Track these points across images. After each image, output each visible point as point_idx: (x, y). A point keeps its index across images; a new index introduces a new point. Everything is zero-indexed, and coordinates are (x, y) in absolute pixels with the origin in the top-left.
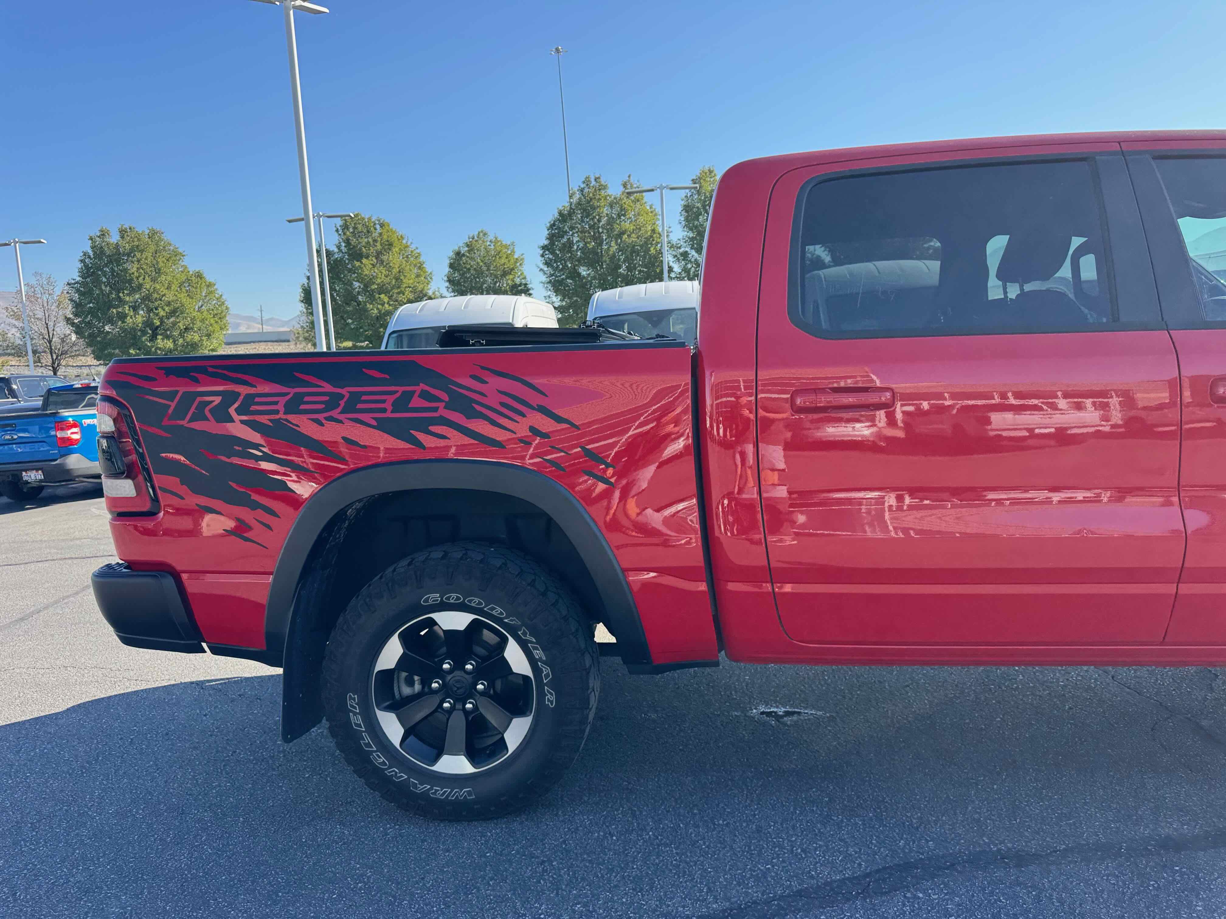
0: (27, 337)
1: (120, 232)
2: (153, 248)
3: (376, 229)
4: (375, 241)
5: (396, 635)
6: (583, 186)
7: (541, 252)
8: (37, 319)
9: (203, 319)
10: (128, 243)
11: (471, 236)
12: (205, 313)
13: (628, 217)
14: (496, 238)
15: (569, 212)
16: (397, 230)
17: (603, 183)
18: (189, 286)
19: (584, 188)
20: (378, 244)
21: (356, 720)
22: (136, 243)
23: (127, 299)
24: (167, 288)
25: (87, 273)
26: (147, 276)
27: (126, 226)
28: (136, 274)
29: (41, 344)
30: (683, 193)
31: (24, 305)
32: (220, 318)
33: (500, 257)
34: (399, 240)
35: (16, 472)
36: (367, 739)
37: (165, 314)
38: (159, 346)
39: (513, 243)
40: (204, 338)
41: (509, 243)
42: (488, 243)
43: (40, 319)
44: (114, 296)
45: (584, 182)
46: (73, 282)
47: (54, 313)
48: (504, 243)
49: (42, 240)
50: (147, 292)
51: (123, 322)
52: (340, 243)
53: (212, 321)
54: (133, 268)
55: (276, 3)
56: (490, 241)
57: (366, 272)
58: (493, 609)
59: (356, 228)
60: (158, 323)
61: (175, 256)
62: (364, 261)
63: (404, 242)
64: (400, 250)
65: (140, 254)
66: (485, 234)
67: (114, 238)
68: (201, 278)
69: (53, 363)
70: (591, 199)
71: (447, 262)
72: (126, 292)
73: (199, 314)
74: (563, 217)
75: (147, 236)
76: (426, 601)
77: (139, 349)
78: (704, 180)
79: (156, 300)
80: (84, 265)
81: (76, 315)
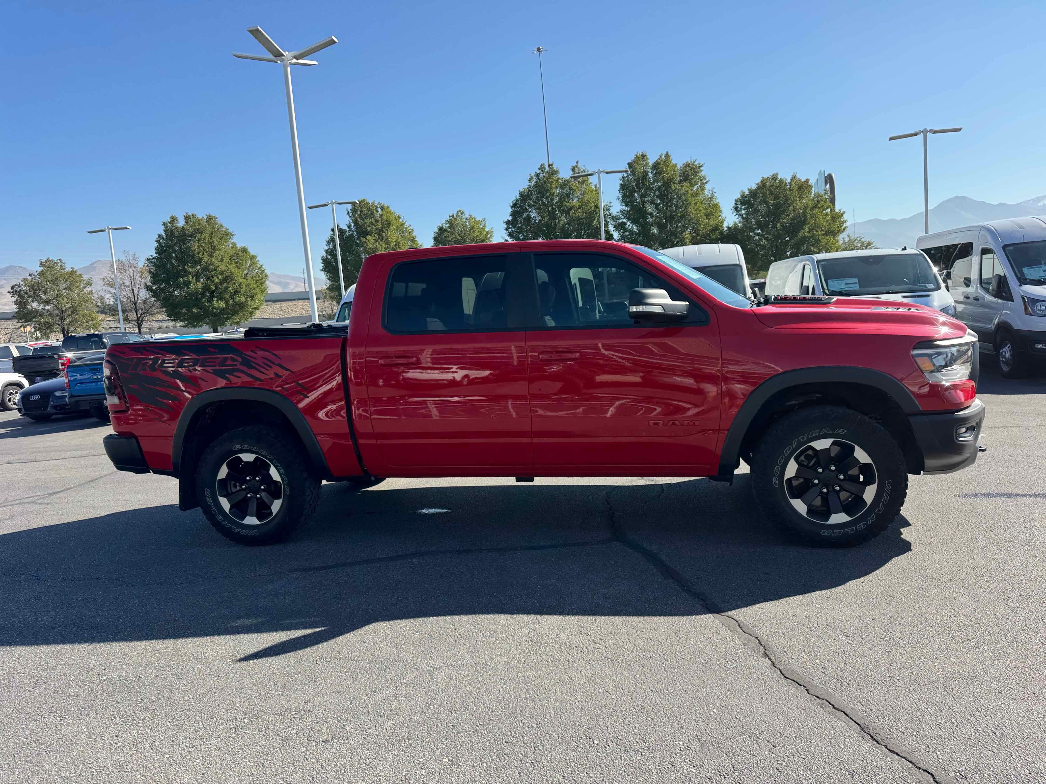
0: (119, 300)
1: (185, 218)
2: (209, 230)
3: (377, 211)
4: (377, 221)
5: (225, 464)
6: (538, 172)
7: (506, 226)
8: (126, 286)
9: (248, 285)
10: (191, 226)
11: (451, 215)
12: (249, 279)
13: (575, 195)
14: (471, 216)
15: (528, 193)
16: (395, 212)
17: (555, 169)
18: (237, 259)
19: (539, 174)
20: (379, 224)
21: (209, 500)
22: (197, 227)
23: (191, 270)
24: (221, 261)
25: (161, 250)
26: (205, 252)
27: (190, 214)
28: (197, 251)
29: (130, 306)
30: (620, 175)
31: (115, 276)
32: (261, 283)
33: (474, 232)
34: (396, 219)
35: (100, 400)
36: (214, 509)
37: (219, 281)
38: (215, 306)
39: (485, 219)
40: (249, 299)
41: (481, 219)
42: (465, 220)
43: (128, 287)
44: (181, 268)
45: (539, 169)
46: (151, 258)
47: (138, 281)
48: (477, 219)
49: (128, 227)
50: (205, 264)
51: (188, 288)
52: (350, 223)
53: (255, 286)
54: (195, 246)
55: (278, 62)
56: (466, 219)
57: (371, 246)
58: (262, 452)
59: (363, 211)
60: (214, 288)
61: (227, 235)
62: (369, 237)
63: (401, 220)
64: (398, 227)
65: (200, 235)
66: (462, 213)
67: (181, 223)
68: (246, 253)
69: (138, 319)
70: (545, 182)
71: (433, 235)
72: (189, 265)
73: (244, 280)
74: (524, 197)
75: (205, 221)
76: (235, 448)
77: (200, 309)
78: (638, 163)
79: (212, 270)
80: (159, 245)
81: (154, 284)
